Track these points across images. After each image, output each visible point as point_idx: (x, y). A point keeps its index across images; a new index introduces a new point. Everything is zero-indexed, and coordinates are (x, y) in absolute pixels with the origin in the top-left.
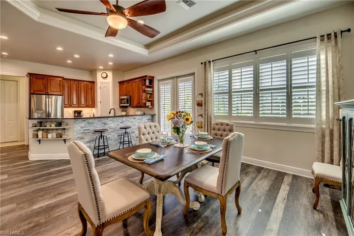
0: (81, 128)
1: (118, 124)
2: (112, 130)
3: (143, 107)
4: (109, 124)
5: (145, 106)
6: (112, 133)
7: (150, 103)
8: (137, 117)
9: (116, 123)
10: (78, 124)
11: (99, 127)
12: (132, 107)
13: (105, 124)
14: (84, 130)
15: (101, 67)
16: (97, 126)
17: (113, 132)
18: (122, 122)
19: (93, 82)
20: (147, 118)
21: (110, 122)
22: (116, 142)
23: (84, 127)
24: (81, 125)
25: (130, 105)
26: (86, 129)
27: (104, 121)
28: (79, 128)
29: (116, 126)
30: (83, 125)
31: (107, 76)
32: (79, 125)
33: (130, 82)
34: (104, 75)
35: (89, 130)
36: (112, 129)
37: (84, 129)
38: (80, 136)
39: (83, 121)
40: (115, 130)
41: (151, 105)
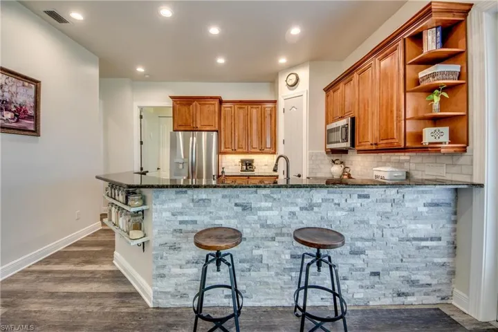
0: (173, 215)
1: (293, 214)
2: (271, 233)
3: (404, 150)
4: (260, 209)
5: (417, 146)
6: (270, 243)
7: (445, 130)
8: (376, 193)
9: (286, 210)
10: (163, 202)
11: (228, 217)
12: (360, 151)
13: (246, 207)
14: (181, 222)
15: (283, 61)
16: (222, 213)
17: (273, 239)
18: (310, 207)
19: (275, 102)
20: (429, 198)
21: (264, 204)
22: (286, 278)
23: (181, 214)
24: (172, 205)
25: (353, 144)
26: (186, 218)
27: (245, 196)
28: (167, 215)
29: (286, 220)
30: (178, 205)
31: (298, 79)
32: (166, 206)
33: (356, 75)
34: (292, 79)
35: (195, 222)
36: (269, 227)
37: (180, 218)
38: (169, 238)
39: (177, 193)
40: (282, 235)
41: (453, 139)
